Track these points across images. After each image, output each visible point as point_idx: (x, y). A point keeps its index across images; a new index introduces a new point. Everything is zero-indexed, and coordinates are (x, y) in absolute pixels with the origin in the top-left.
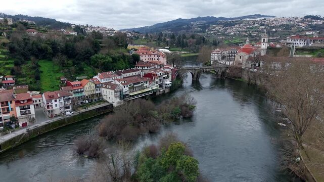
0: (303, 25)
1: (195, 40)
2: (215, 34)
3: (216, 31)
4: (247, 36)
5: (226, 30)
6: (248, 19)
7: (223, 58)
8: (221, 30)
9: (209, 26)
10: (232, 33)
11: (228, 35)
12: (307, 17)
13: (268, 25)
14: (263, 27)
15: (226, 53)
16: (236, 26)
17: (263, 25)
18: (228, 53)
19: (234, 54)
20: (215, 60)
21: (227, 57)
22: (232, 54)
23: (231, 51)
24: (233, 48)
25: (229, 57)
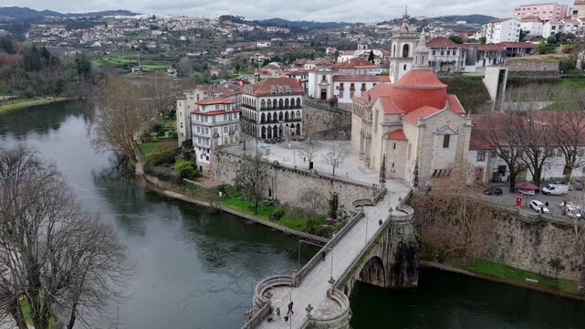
0: (226, 31)
1: (18, 57)
2: (52, 43)
3: (54, 38)
4: (138, 49)
5: (79, 36)
6: (117, 17)
8: (66, 34)
9: (28, 27)
10: (97, 44)
11: (88, 46)
12: (224, 18)
13: (165, 29)
14: (159, 33)
16: (98, 28)
17: (156, 28)
18: (263, 109)
19: (284, 112)
20: (220, 144)
21: (260, 127)
22: (278, 112)
23: (272, 99)
24: (280, 87)
25: (266, 126)
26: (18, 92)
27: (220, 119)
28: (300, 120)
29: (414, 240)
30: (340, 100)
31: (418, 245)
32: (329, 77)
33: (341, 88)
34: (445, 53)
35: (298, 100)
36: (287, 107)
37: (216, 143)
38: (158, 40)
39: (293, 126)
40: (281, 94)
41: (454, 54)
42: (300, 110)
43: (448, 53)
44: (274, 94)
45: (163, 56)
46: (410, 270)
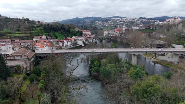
0: (139, 22)
2: (98, 26)
4: (114, 27)
5: (104, 24)
7: (109, 34)
8: (101, 24)
9: (94, 22)
10: (107, 25)
11: (105, 26)
12: (140, 18)
13: (123, 22)
14: (121, 22)
15: (110, 32)
16: (108, 22)
23: (112, 31)
38: (120, 24)
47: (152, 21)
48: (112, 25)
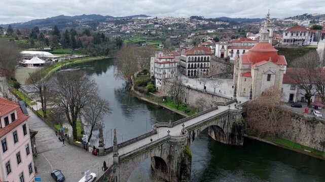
0: (193, 24)
1: (91, 38)
2: (108, 31)
3: (109, 29)
4: (146, 35)
5: (120, 28)
6: (139, 18)
8: (115, 27)
9: (98, 24)
10: (128, 32)
11: (124, 33)
12: (193, 17)
13: (162, 24)
14: (158, 26)
16: (129, 24)
17: (157, 24)
18: (189, 62)
19: (200, 63)
20: (166, 77)
21: (187, 70)
22: (197, 63)
23: (194, 57)
24: (199, 51)
25: (190, 70)
26: (90, 54)
27: (167, 65)
28: (208, 68)
29: (241, 122)
30: (231, 59)
31: (243, 125)
32: (225, 47)
33: (232, 52)
34: (299, 35)
35: (208, 58)
36: (202, 61)
37: (164, 77)
38: (157, 30)
39: (204, 71)
40: (199, 55)
41: (305, 35)
42: (209, 63)
43: (301, 35)
44: (195, 55)
45: (158, 38)
46: (239, 137)
47: (217, 23)
48: (138, 30)
